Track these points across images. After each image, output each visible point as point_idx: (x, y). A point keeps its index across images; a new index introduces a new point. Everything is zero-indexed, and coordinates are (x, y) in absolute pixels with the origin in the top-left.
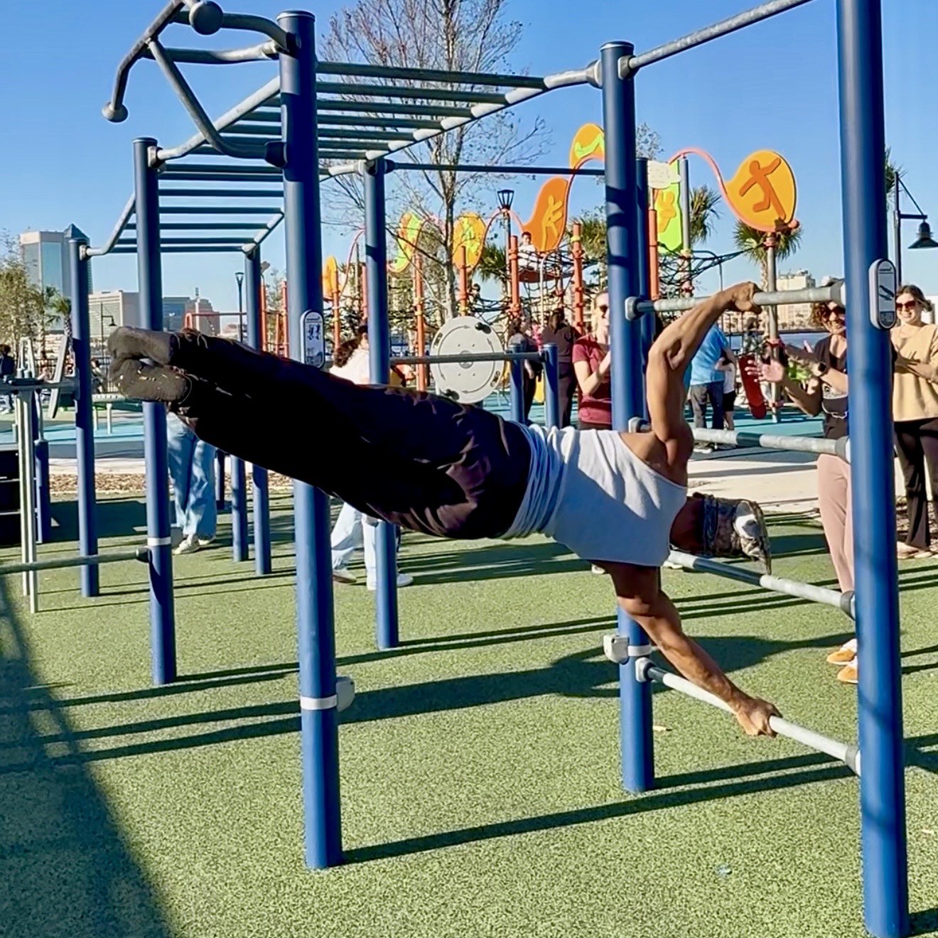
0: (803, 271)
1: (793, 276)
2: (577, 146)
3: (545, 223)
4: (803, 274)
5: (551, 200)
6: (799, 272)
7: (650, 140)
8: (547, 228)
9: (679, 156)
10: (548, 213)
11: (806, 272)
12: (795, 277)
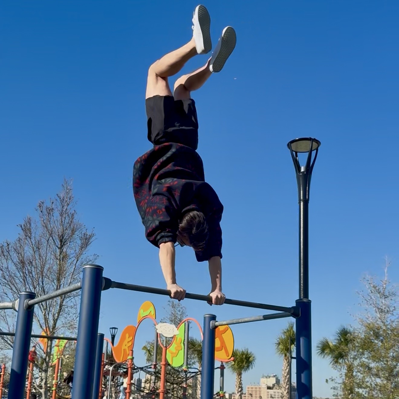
0: (274, 375)
1: (270, 377)
2: (142, 311)
3: (124, 347)
4: (274, 376)
5: (127, 335)
6: (272, 375)
7: (181, 310)
8: (124, 349)
9: (186, 321)
10: (126, 342)
11: (276, 376)
12: (271, 378)
